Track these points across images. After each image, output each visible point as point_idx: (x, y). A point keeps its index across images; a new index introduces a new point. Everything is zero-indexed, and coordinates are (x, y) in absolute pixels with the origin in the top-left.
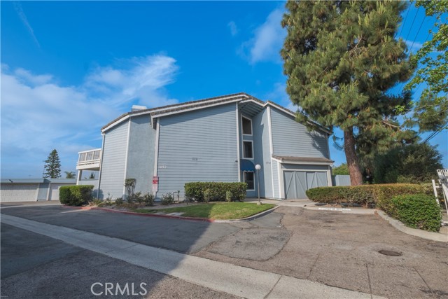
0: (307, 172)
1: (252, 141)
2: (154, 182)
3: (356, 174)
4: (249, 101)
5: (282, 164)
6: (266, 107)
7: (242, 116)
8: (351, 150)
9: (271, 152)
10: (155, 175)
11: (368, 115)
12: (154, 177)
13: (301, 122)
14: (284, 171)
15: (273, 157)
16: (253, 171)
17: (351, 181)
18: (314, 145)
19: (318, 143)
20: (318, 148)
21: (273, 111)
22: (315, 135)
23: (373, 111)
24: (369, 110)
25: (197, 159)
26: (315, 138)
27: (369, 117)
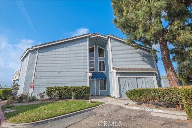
0: (137, 78)
1: (105, 61)
2: (31, 87)
3: (172, 77)
4: (97, 36)
5: (117, 73)
6: (108, 39)
7: (98, 47)
8: (166, 59)
9: (112, 66)
10: (32, 83)
11: (176, 27)
12: (31, 84)
13: (129, 44)
14: (119, 78)
15: (112, 69)
16: (105, 79)
17: (170, 83)
18: (143, 60)
19: (146, 58)
20: (146, 62)
21: (112, 41)
22: (144, 54)
23: (180, 23)
24: (176, 23)
25: (60, 72)
26: (144, 55)
27: (177, 29)
